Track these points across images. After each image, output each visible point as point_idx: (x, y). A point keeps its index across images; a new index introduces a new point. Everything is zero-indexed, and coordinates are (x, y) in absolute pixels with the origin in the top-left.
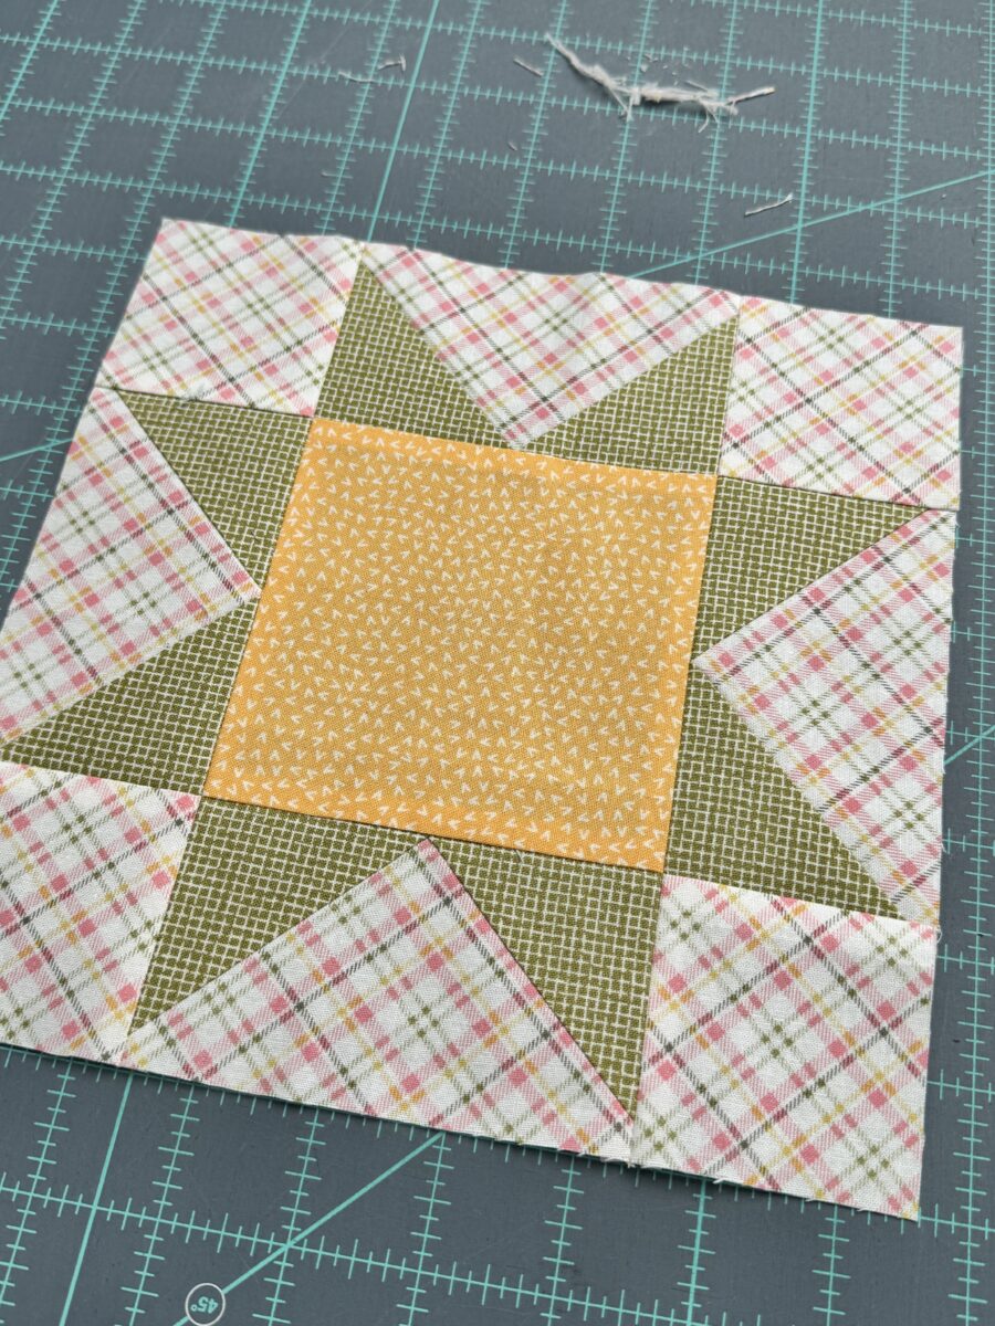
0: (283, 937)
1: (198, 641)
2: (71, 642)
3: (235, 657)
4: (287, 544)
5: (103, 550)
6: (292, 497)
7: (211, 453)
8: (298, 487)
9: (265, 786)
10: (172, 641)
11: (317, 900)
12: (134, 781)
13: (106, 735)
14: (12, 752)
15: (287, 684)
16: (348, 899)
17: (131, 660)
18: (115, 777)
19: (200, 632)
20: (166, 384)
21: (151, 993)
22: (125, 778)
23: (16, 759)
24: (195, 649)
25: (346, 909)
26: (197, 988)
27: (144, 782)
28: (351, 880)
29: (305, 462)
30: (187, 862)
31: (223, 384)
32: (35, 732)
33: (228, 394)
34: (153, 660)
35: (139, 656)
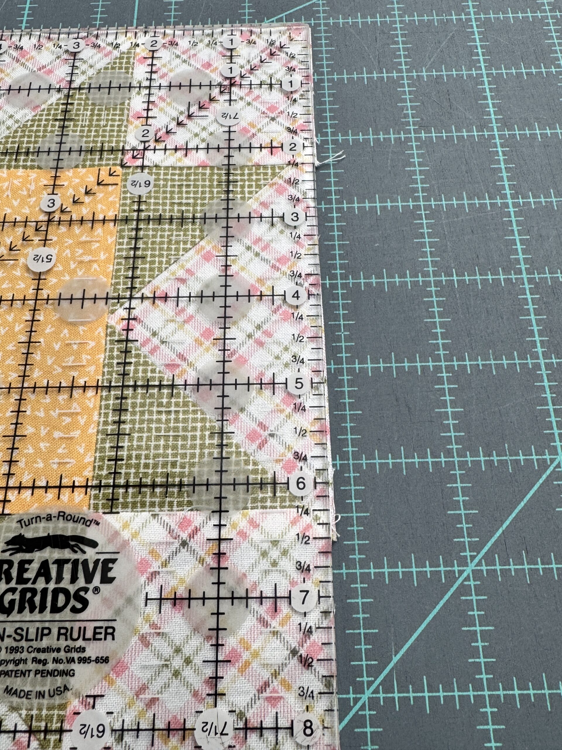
0: (49, 102)
1: (151, 270)
2: (257, 254)
3: (119, 264)
4: (92, 368)
5: (258, 335)
6: (96, 418)
7: (183, 447)
8: (92, 430)
9: (77, 181)
10: (174, 267)
11: (29, 123)
12: (174, 168)
13: (203, 193)
14: (269, 171)
15: (73, 253)
16: (8, 128)
17: (203, 248)
18: (189, 168)
19: (152, 277)
20: (254, 524)
21: (128, 63)
22: (181, 168)
23: (265, 167)
24: (152, 262)
25: (10, 122)
26: (100, 70)
27: (167, 168)
28: (7, 137)
29: (89, 459)
30: (123, 129)
31: (192, 536)
32: (259, 186)
33: (184, 523)
34: (186, 250)
35: (198, 252)
